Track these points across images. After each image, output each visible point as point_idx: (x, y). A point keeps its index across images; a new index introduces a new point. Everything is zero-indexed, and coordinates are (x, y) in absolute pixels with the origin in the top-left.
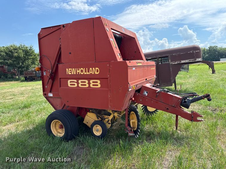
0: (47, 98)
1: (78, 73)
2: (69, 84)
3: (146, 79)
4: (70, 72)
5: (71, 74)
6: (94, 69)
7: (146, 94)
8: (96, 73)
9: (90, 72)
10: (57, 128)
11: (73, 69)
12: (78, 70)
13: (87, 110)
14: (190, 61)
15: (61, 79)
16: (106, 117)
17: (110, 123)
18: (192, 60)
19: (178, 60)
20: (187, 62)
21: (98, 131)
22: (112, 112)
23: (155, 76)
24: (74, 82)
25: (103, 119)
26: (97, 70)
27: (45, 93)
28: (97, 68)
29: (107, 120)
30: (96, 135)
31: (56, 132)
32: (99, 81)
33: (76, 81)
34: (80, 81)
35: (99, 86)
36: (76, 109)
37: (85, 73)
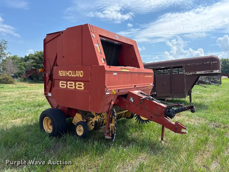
0: (47, 97)
1: (67, 75)
2: (60, 84)
3: (135, 86)
4: (62, 74)
5: (62, 75)
6: (79, 71)
7: (132, 100)
8: (81, 76)
9: (76, 75)
10: (49, 125)
11: (64, 71)
12: (67, 72)
13: (76, 111)
14: (206, 73)
15: (55, 80)
16: (91, 118)
17: (93, 125)
18: (208, 71)
19: (193, 71)
20: (202, 73)
21: (80, 131)
22: (95, 114)
23: (152, 84)
24: (64, 83)
25: (88, 121)
26: (82, 73)
27: (46, 92)
28: (81, 72)
29: (91, 122)
30: (79, 134)
31: (47, 128)
32: (83, 84)
33: (65, 82)
34: (68, 83)
35: (83, 88)
36: (67, 109)
37: (72, 76)
